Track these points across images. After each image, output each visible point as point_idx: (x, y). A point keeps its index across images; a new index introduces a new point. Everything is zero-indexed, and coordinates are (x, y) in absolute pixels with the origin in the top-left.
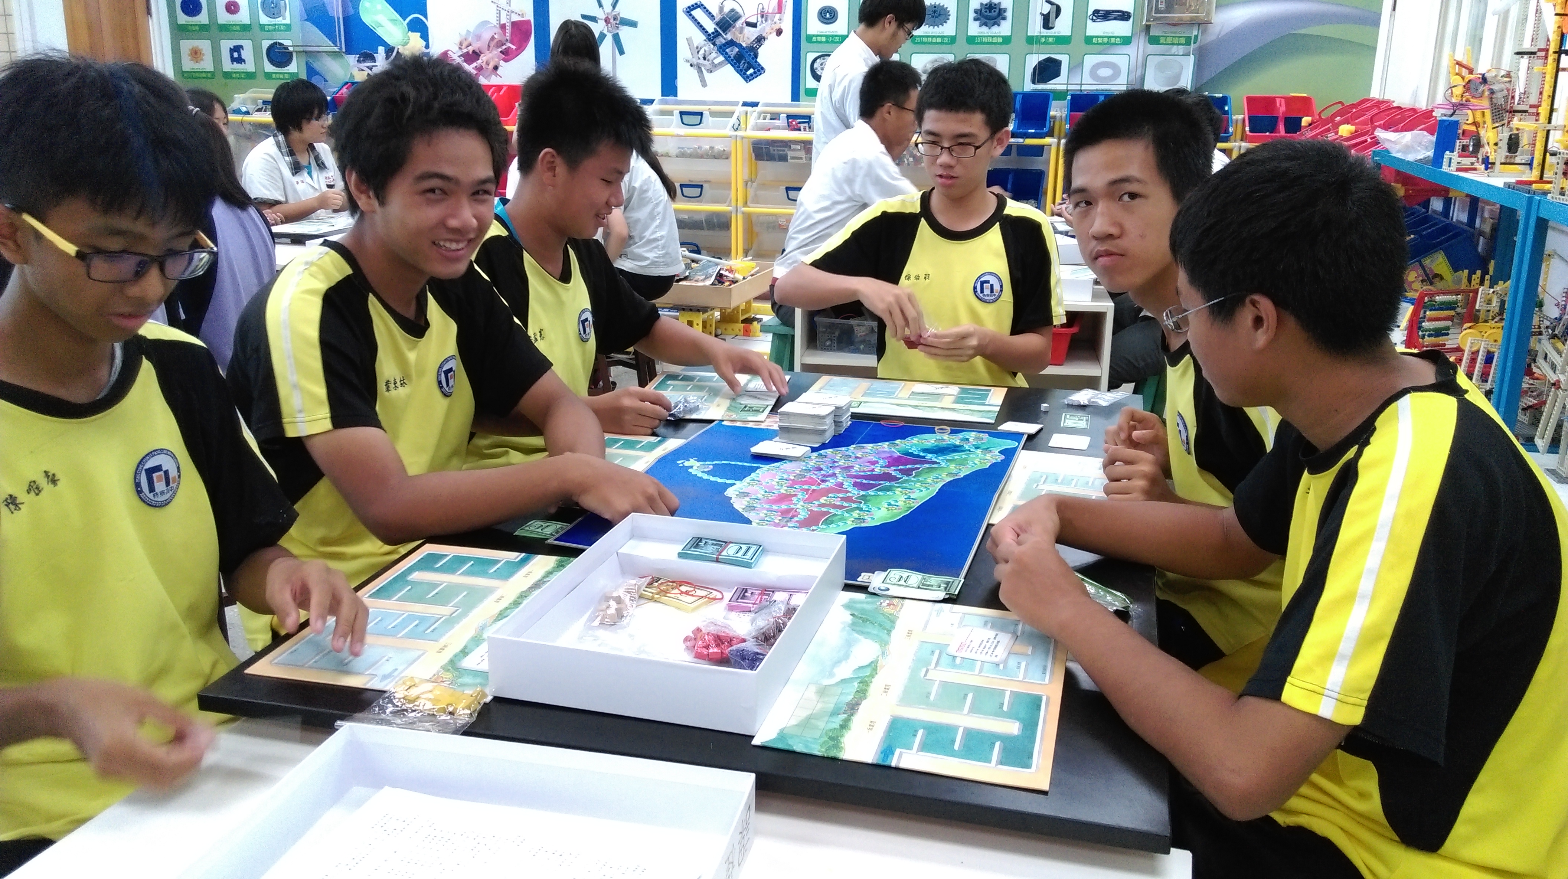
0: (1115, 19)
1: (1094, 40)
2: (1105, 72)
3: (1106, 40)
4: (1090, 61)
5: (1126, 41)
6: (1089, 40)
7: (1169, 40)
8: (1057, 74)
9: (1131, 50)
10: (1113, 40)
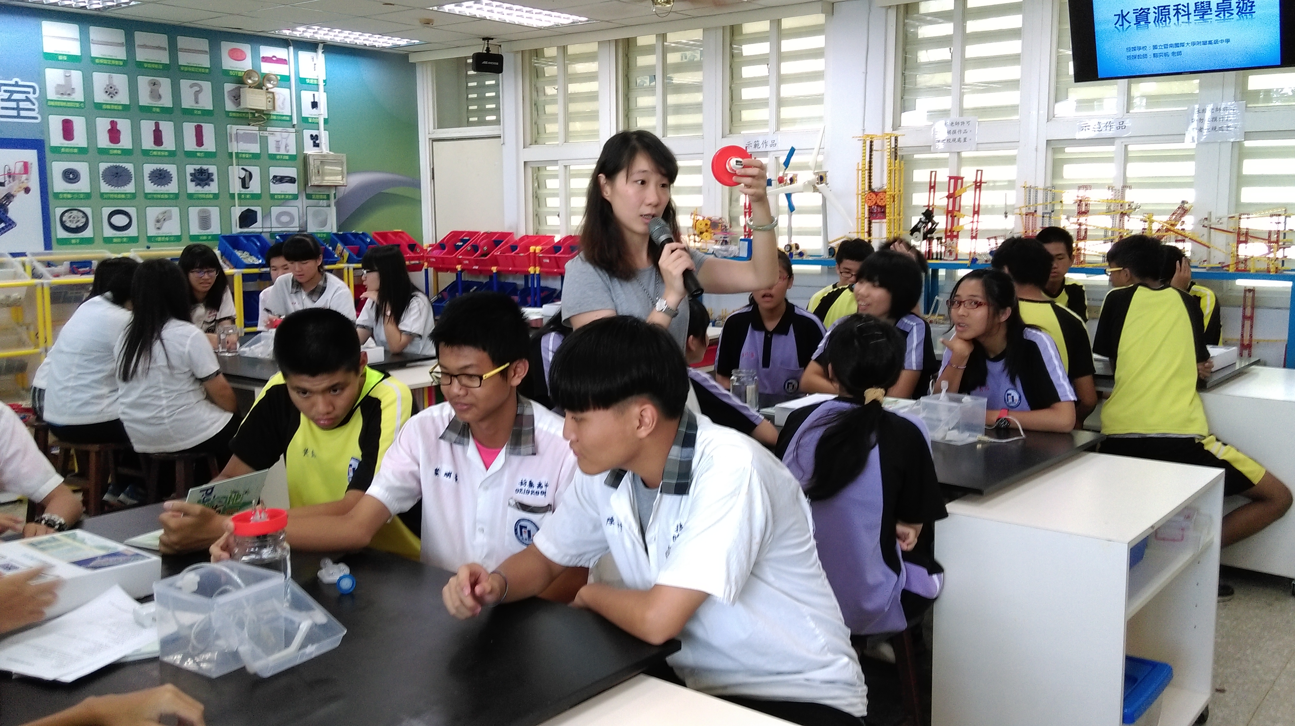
0: (287, 182)
1: (276, 197)
2: (285, 219)
3: (283, 196)
4: (275, 211)
5: (295, 197)
6: (272, 196)
7: (318, 197)
8: (255, 221)
9: (298, 203)
10: (287, 197)
